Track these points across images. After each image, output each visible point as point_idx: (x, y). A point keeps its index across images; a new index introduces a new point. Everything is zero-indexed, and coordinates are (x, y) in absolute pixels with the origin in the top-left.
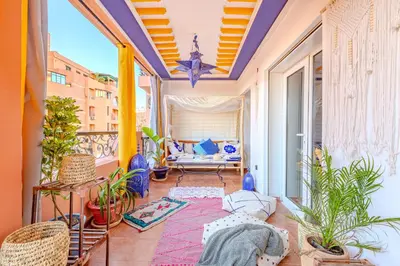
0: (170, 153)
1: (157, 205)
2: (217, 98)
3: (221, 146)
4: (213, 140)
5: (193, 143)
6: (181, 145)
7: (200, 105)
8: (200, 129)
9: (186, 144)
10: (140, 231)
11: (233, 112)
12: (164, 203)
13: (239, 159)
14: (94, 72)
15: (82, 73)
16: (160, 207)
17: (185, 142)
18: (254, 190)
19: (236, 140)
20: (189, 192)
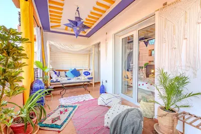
0: (51, 78)
1: (58, 112)
2: (80, 46)
3: (82, 72)
4: (77, 69)
5: (65, 71)
6: (58, 72)
7: (70, 49)
8: (69, 63)
9: (61, 72)
10: (59, 132)
11: (87, 54)
12: (62, 109)
13: (92, 78)
16: (61, 113)
17: (59, 71)
18: (105, 93)
19: (89, 69)
20: (72, 99)
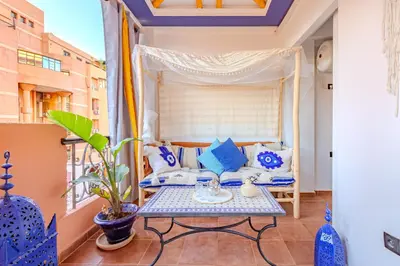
4: (234, 140)
5: (199, 147)
6: (175, 151)
13: (290, 182)
14: (98, 59)
15: (84, 60)
19: (277, 140)
